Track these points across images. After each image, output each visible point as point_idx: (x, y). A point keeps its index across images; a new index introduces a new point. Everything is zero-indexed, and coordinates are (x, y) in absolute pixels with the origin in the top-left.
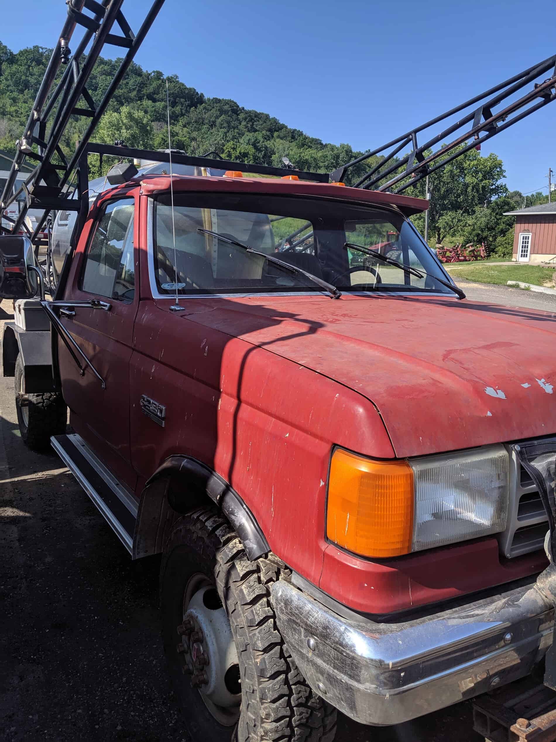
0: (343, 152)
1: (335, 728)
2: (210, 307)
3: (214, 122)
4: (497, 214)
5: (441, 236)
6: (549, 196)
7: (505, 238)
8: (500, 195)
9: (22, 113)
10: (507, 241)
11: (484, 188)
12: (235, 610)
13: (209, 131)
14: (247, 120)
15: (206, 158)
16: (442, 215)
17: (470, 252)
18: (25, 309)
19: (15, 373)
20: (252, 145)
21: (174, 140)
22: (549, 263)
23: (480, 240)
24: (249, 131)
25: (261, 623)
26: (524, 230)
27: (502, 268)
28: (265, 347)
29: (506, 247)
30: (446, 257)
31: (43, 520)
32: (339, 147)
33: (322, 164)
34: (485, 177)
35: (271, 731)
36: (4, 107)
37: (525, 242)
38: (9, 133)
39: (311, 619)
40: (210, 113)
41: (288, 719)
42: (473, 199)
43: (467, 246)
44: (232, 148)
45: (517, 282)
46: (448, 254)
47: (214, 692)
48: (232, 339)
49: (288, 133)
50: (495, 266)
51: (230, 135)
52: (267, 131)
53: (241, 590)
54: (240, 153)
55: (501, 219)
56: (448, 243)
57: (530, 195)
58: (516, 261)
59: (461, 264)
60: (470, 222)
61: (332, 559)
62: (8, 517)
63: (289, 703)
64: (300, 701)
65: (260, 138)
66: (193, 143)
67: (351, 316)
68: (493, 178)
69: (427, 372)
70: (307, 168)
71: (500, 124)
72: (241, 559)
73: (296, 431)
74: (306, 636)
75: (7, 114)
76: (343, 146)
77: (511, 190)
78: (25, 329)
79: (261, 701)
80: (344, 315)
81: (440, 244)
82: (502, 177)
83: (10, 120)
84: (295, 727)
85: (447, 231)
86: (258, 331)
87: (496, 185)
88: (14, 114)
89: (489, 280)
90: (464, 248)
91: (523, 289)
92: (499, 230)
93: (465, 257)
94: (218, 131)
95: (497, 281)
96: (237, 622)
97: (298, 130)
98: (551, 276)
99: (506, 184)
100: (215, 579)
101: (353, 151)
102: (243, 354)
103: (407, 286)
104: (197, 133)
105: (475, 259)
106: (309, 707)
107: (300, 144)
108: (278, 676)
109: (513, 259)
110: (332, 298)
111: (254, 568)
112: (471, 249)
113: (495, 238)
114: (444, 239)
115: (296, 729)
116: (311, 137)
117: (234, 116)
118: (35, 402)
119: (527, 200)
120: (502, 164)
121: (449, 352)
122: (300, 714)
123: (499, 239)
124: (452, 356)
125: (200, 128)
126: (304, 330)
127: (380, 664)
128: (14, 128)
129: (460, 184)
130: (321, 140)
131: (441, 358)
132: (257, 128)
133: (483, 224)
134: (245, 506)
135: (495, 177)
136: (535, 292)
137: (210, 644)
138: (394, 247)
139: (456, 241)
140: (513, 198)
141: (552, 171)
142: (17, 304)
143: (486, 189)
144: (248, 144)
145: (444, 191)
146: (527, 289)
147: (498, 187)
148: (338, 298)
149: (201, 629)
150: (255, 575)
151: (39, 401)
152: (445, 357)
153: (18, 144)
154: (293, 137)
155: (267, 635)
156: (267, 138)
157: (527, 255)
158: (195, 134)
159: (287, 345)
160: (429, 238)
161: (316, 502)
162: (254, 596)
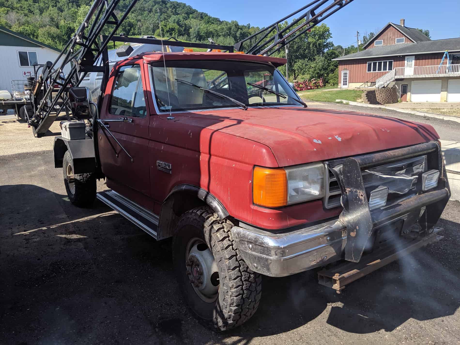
0: (233, 26)
1: (261, 293)
2: (187, 116)
3: (151, 9)
4: (328, 60)
5: (296, 75)
6: (358, 48)
7: (333, 74)
8: (329, 48)
9: (25, 8)
10: (335, 76)
11: (319, 44)
12: (214, 245)
13: (148, 15)
14: (172, 7)
15: (169, 40)
16: (296, 62)
17: (314, 83)
18: (69, 128)
19: (63, 165)
20: (177, 23)
21: (126, 22)
22: (360, 88)
23: (320, 76)
24: (173, 14)
25: (227, 248)
26: (344, 69)
27: (333, 92)
28: (220, 131)
29: (335, 80)
30: (300, 88)
31: (95, 239)
32: (231, 22)
33: (221, 34)
34: (319, 38)
35: (234, 292)
36: (12, 4)
37: (345, 76)
38: (18, 21)
39: (249, 237)
40: (148, 3)
41: (241, 286)
42: (313, 52)
43: (312, 80)
44: (164, 26)
45: (341, 100)
46: (301, 86)
47: (206, 286)
48: (202, 129)
49: (199, 15)
50: (329, 91)
51: (162, 17)
52: (185, 14)
53: (217, 236)
54: (169, 28)
55: (330, 63)
56: (300, 79)
57: (347, 47)
58: (341, 88)
59: (309, 91)
60: (313, 66)
61: (256, 211)
62: (75, 239)
63: (241, 279)
64: (246, 278)
65: (181, 19)
66: (139, 23)
67: (254, 117)
68: (325, 39)
69: (289, 135)
70: (212, 37)
71: (319, 18)
72: (215, 224)
73: (238, 163)
74: (247, 245)
75: (15, 9)
76: (233, 22)
77: (336, 45)
78: (70, 139)
79: (229, 280)
80: (251, 116)
81: (295, 79)
82: (330, 38)
83: (17, 12)
84: (245, 290)
85: (300, 71)
86: (215, 125)
87: (327, 42)
88: (20, 8)
89: (325, 100)
90: (310, 82)
91: (345, 104)
92: (330, 69)
93: (311, 87)
94: (154, 15)
95: (330, 100)
96: (216, 250)
97: (204, 13)
98: (361, 95)
99: (332, 42)
100: (204, 234)
101: (239, 25)
102: (210, 134)
103: (279, 103)
104: (141, 16)
105: (317, 88)
106: (249, 282)
107: (206, 21)
108: (236, 269)
109: (339, 87)
110: (243, 110)
111: (222, 227)
112: (314, 82)
113: (328, 74)
114: (298, 76)
115: (245, 291)
116: (213, 17)
117: (164, 5)
118: (79, 179)
119: (345, 51)
120: (330, 30)
121: (298, 127)
122: (246, 285)
123: (330, 75)
124: (300, 129)
125: (143, 13)
126: (235, 123)
127: (278, 248)
128: (21, 18)
129: (305, 43)
130: (219, 19)
131: (295, 130)
132: (179, 12)
133: (321, 66)
134: (216, 199)
135: (326, 37)
136: (352, 105)
137: (203, 265)
138: (269, 83)
139: (305, 78)
140: (338, 50)
141: (358, 33)
142: (63, 125)
143: (321, 45)
144: (174, 22)
145: (296, 47)
146: (347, 104)
147: (328, 43)
148: (246, 110)
149: (198, 260)
150: (222, 230)
151: (81, 178)
152: (297, 129)
153: (73, 39)
154: (202, 17)
155: (230, 253)
156: (186, 19)
157: (346, 84)
158: (139, 17)
159: (229, 129)
160: (289, 76)
161: (248, 189)
162: (223, 237)
